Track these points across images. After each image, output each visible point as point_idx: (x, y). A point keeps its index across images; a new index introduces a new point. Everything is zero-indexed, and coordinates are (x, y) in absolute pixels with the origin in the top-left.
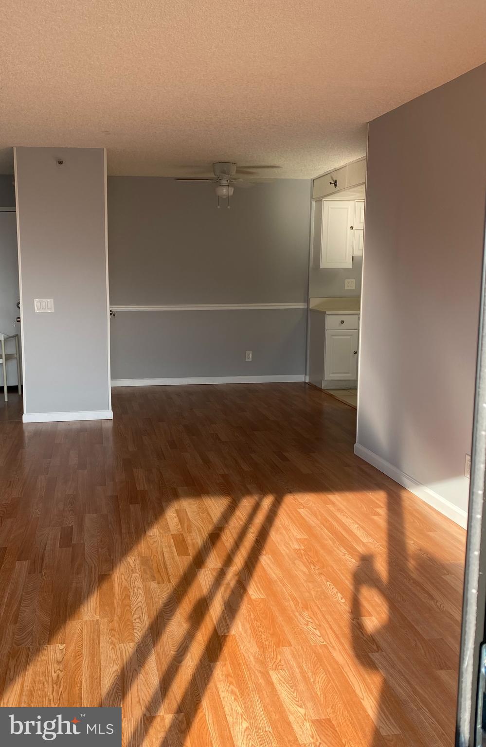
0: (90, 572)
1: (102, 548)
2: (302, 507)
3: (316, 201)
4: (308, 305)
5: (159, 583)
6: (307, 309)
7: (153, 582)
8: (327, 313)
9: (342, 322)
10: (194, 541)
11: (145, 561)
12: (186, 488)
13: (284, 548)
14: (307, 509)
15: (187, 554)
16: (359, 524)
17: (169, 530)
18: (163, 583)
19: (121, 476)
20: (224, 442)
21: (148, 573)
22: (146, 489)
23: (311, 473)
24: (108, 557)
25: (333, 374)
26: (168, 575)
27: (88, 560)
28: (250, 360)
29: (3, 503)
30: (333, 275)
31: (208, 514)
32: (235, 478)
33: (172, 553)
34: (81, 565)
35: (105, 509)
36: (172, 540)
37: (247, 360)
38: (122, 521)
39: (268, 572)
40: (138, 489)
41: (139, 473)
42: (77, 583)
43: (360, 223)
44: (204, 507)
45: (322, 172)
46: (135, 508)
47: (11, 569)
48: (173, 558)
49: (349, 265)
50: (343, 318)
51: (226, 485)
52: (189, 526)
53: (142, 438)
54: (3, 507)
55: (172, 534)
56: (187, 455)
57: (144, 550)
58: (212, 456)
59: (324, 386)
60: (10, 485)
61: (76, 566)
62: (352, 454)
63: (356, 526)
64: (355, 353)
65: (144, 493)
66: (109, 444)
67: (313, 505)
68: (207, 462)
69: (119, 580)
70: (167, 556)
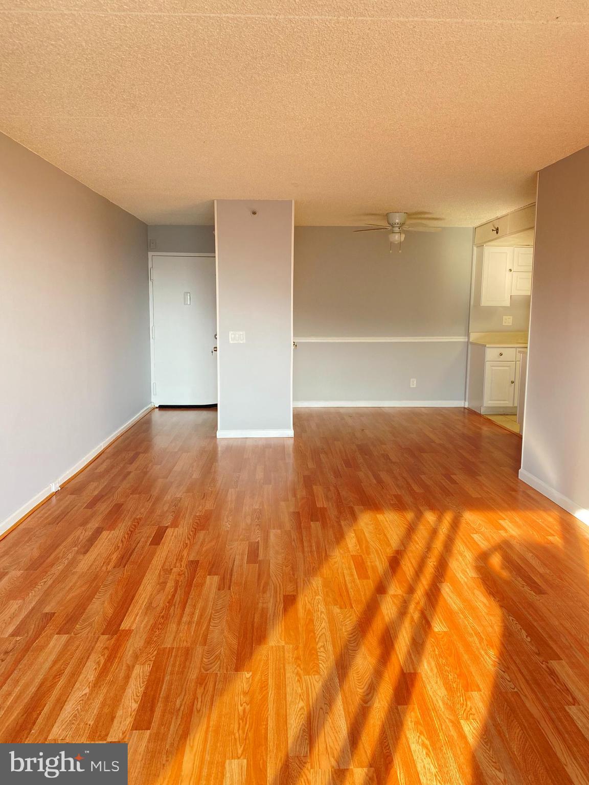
0: (276, 592)
1: (286, 567)
2: (475, 532)
3: (477, 247)
4: (468, 338)
5: (341, 608)
6: (468, 342)
7: (335, 607)
8: (487, 346)
9: (501, 354)
10: (373, 564)
11: (326, 584)
12: (362, 507)
13: (462, 576)
14: (480, 535)
15: (367, 577)
16: (532, 553)
17: (349, 551)
18: (346, 608)
19: (302, 493)
20: (394, 463)
21: (331, 596)
22: (325, 506)
23: (480, 497)
24: (292, 576)
25: (491, 400)
26: (350, 600)
27: (274, 578)
28: (415, 386)
29: (198, 514)
30: (491, 312)
31: (385, 535)
32: (408, 499)
33: (352, 575)
34: (266, 584)
35: (288, 526)
36: (352, 562)
37: (412, 386)
38: (304, 538)
39: (448, 601)
40: (318, 506)
41: (318, 490)
42: (263, 603)
43: (519, 266)
44: (380, 527)
45: (484, 221)
46: (316, 526)
47: (202, 585)
48: (353, 581)
49: (507, 303)
50: (501, 351)
51: (399, 506)
52: (367, 547)
53: (320, 456)
54: (197, 518)
55: (351, 555)
56: (361, 474)
57: (325, 570)
58: (384, 476)
59: (483, 412)
60: (204, 497)
61: (262, 585)
62: (517, 479)
63: (531, 554)
64: (513, 382)
65: (323, 510)
66: (291, 460)
67: (486, 530)
68: (380, 482)
69: (303, 602)
70: (348, 578)
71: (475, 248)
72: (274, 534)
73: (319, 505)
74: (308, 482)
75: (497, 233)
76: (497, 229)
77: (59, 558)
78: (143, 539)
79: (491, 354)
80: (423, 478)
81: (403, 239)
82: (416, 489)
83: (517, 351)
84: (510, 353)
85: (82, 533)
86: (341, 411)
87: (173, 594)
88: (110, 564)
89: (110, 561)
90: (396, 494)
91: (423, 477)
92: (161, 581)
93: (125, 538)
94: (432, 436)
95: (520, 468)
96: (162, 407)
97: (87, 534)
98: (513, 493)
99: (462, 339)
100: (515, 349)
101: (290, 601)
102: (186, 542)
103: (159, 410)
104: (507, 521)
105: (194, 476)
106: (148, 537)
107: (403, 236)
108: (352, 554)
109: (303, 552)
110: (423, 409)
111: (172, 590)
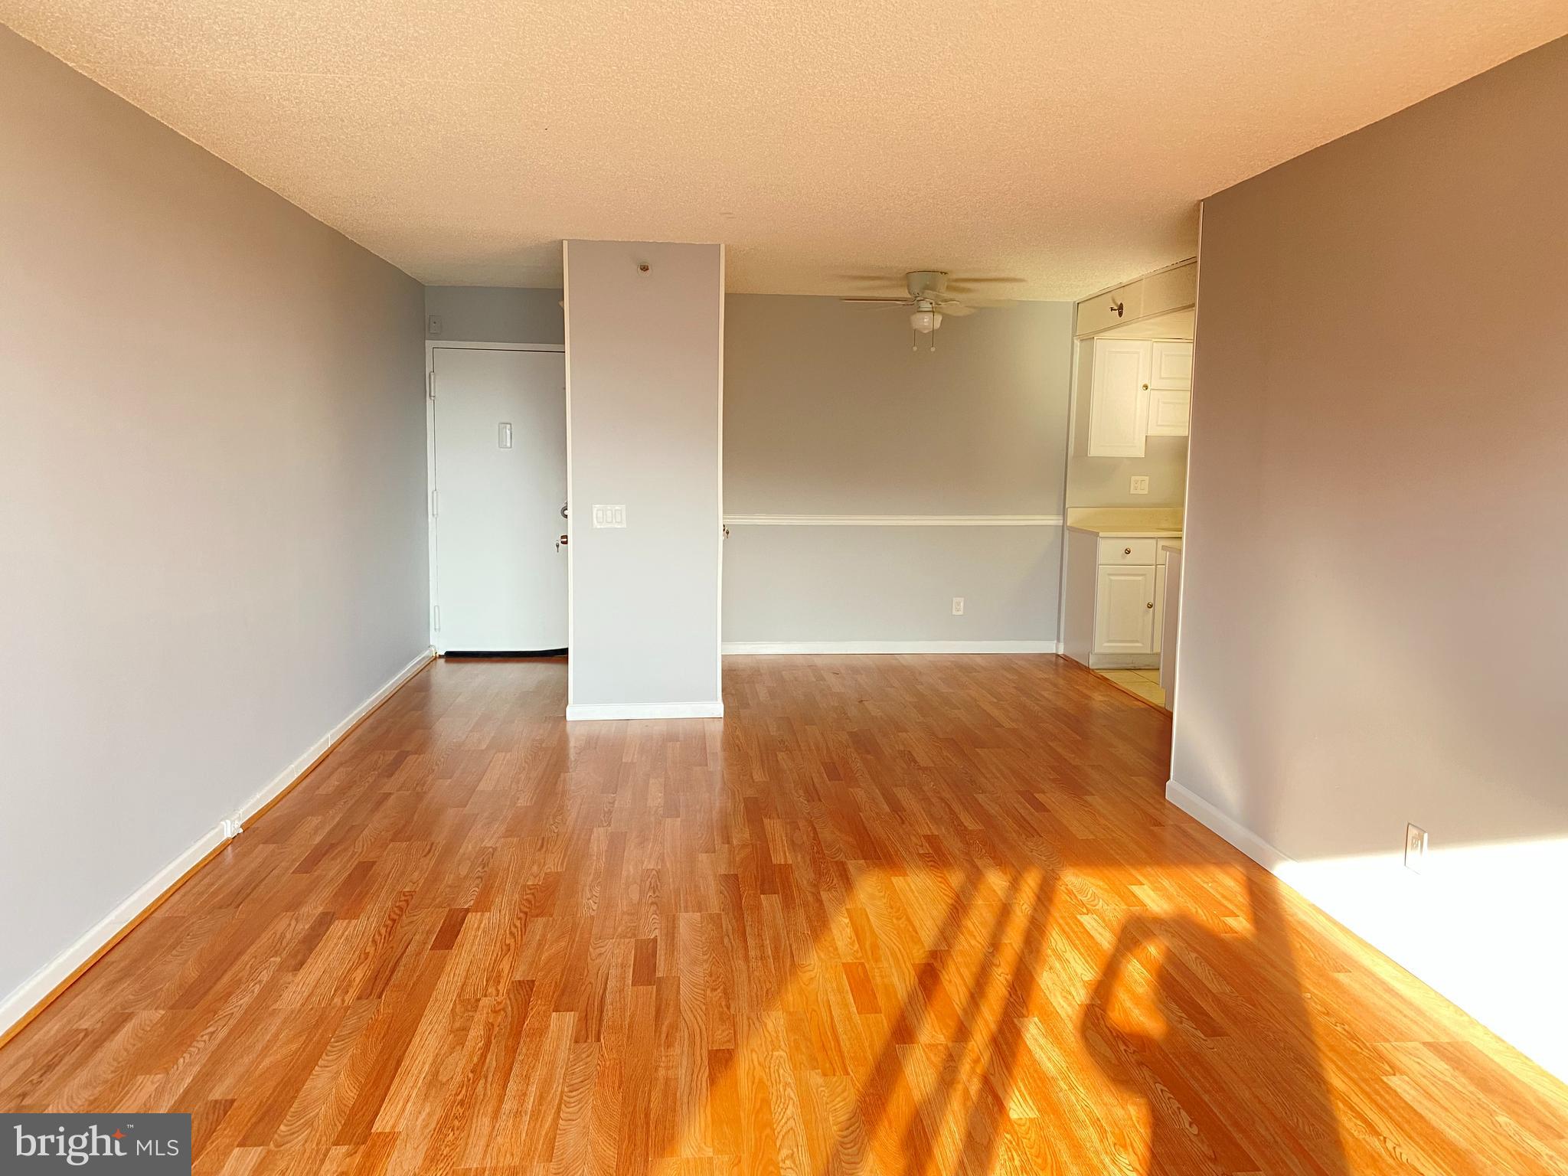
0: (692, 1043)
1: (714, 990)
2: (1085, 911)
3: (1081, 341)
4: (1064, 520)
5: (825, 1075)
6: (1063, 526)
7: (813, 1073)
8: (1101, 534)
9: (1128, 552)
10: (886, 980)
11: (795, 1025)
12: (862, 861)
13: (1061, 1002)
14: (1095, 916)
15: (876, 1010)
16: (1197, 952)
17: (838, 954)
18: (834, 1075)
19: (741, 835)
20: (925, 769)
21: (804, 1050)
22: (790, 862)
23: (1091, 837)
24: (725, 1009)
25: (1109, 641)
26: (842, 1057)
27: (688, 1015)
28: (961, 613)
29: (530, 883)
30: (1109, 467)
31: (908, 919)
32: (953, 844)
33: (846, 1006)
34: (674, 1027)
35: (715, 904)
36: (845, 977)
37: (954, 613)
38: (748, 929)
39: (1037, 1056)
40: (774, 861)
41: (775, 828)
42: (667, 1068)
43: (1161, 378)
44: (898, 904)
45: (1095, 290)
46: (771, 903)
47: (542, 1031)
48: (850, 1019)
49: (1140, 452)
50: (1129, 544)
51: (936, 858)
52: (875, 947)
53: (776, 755)
54: (529, 892)
55: (843, 963)
56: (860, 794)
57: (791, 996)
58: (904, 795)
59: (1092, 663)
60: (542, 846)
61: (664, 1029)
62: (1163, 801)
63: (1194, 955)
64: (1150, 606)
65: (785, 870)
66: (717, 766)
67: (1106, 907)
68: (896, 808)
69: (746, 1063)
70: (836, 1012)
71: (1077, 343)
72: (687, 922)
73: (778, 859)
74: (755, 811)
75: (1120, 314)
76: (1121, 307)
77: (240, 980)
78: (417, 937)
79: (1108, 550)
80: (980, 800)
81: (937, 325)
82: (970, 824)
83: (1160, 547)
84: (1147, 550)
85: (290, 925)
86: (818, 662)
87: (482, 1054)
88: (351, 991)
89: (349, 985)
90: (929, 833)
91: (980, 798)
92: (457, 1025)
93: (380, 934)
94: (995, 713)
95: (1169, 779)
96: (451, 656)
97: (300, 927)
98: (1155, 829)
99: (1054, 521)
100: (1154, 541)
101: (721, 1060)
102: (508, 942)
103: (446, 661)
104: (1145, 887)
105: (521, 803)
106: (429, 932)
107: (939, 318)
108: (844, 961)
109: (746, 958)
110: (979, 660)
111: (481, 1044)
